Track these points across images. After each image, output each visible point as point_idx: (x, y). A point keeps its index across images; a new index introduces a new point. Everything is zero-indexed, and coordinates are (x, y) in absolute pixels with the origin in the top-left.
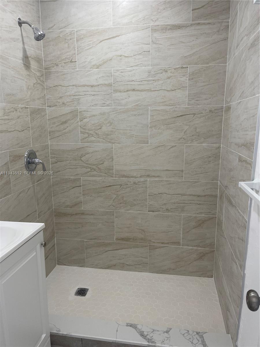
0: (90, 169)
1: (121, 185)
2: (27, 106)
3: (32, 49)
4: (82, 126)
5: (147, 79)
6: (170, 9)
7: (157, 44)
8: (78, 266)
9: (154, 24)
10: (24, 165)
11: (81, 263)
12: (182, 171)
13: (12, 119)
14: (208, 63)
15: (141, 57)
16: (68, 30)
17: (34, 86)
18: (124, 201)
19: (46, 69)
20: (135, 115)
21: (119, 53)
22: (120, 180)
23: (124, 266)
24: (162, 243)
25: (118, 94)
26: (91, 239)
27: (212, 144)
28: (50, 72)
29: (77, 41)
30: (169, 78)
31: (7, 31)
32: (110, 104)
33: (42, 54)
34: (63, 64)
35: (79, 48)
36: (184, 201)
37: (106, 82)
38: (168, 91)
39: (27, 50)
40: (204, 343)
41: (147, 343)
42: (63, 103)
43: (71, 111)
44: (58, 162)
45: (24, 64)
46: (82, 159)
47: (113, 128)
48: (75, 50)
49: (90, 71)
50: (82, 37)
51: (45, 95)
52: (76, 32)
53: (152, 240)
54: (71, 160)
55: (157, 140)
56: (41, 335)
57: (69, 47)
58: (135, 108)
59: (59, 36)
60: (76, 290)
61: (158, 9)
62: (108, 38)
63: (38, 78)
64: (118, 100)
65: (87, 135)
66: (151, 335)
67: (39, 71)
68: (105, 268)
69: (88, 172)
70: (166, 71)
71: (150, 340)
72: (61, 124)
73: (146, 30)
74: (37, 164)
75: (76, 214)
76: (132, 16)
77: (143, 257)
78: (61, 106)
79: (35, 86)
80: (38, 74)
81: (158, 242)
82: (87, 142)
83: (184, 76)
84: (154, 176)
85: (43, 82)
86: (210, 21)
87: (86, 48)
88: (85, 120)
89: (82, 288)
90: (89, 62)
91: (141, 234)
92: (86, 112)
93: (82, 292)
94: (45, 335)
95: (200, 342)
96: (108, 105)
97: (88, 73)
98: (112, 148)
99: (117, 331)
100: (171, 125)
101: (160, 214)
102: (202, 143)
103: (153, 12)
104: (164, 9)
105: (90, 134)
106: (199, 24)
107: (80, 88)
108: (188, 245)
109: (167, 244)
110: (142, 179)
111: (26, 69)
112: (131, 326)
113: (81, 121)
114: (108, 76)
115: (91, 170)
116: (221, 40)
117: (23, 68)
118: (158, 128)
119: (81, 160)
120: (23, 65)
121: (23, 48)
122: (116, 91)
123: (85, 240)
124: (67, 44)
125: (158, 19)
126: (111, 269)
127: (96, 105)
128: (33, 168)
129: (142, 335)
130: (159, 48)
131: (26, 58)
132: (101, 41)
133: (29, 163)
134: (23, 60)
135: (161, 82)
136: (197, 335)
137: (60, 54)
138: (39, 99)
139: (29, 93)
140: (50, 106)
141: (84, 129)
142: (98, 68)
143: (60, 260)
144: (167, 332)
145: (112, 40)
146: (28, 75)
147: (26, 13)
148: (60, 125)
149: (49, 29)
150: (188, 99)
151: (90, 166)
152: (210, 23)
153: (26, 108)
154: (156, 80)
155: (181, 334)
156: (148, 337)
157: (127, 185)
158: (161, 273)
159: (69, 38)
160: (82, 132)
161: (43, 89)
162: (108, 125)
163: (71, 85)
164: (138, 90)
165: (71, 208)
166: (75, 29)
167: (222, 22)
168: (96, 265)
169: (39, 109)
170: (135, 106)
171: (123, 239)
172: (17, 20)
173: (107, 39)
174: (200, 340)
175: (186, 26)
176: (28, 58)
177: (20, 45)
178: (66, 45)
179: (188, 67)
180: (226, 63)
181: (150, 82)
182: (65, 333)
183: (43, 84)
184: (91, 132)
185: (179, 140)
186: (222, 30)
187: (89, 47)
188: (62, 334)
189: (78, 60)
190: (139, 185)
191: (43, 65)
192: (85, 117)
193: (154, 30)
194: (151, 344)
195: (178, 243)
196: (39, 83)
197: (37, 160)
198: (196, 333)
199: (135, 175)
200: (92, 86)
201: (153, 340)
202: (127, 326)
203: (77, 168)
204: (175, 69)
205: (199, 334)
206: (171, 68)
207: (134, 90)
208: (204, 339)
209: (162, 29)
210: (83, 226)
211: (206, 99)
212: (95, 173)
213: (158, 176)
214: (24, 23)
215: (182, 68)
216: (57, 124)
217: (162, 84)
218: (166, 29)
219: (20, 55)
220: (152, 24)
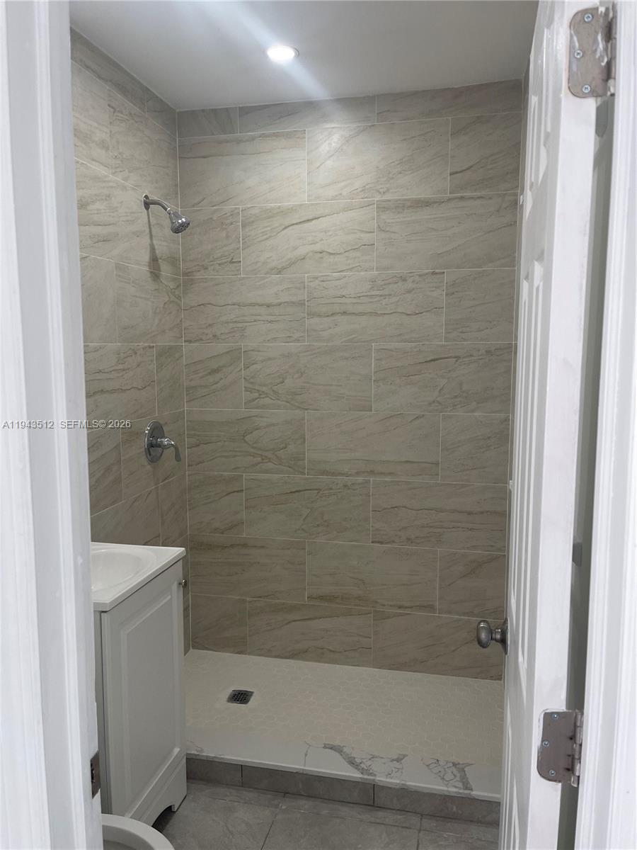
0: (260, 459)
1: (319, 490)
2: (152, 345)
3: (165, 244)
4: (248, 378)
5: (368, 294)
6: (410, 172)
7: (387, 231)
8: (232, 652)
9: (382, 197)
10: (143, 449)
11: (239, 646)
12: (437, 464)
13: (128, 369)
14: (480, 267)
15: (358, 254)
16: (228, 208)
17: (164, 308)
18: (326, 521)
19: (185, 274)
20: (347, 359)
21: (317, 247)
22: (318, 480)
23: (323, 654)
24: (400, 607)
25: (316, 320)
26: (260, 597)
27: (493, 412)
28: (192, 280)
29: (244, 226)
30: (409, 292)
31: (128, 221)
32: (301, 339)
33: (179, 249)
34: (217, 267)
35: (246, 239)
36: (441, 522)
37: (294, 299)
38: (408, 315)
39: (156, 247)
40: (464, 780)
41: (361, 776)
42: (215, 336)
43: (227, 350)
44: (202, 445)
45: (151, 272)
46: (246, 438)
47: (305, 382)
48: (239, 242)
49: (264, 278)
50: (252, 219)
51: (181, 321)
52: (242, 210)
53: (379, 601)
54: (225, 441)
55: (388, 404)
56: (173, 748)
57: (227, 237)
58: (346, 346)
59: (211, 218)
60: (229, 694)
61: (390, 173)
62: (299, 221)
63: (171, 292)
64: (315, 331)
65: (256, 395)
66: (369, 763)
67: (174, 280)
68: (286, 658)
69: (257, 464)
70: (405, 280)
71: (367, 770)
72: (210, 374)
73: (368, 208)
74: (164, 447)
75: (232, 546)
76: (343, 184)
77: (361, 636)
78: (209, 341)
79: (166, 306)
80: (172, 285)
81: (391, 606)
82: (257, 408)
83: (437, 288)
84: (382, 473)
85: (179, 298)
86: (483, 193)
87: (258, 240)
88: (255, 366)
89: (241, 691)
90: (264, 263)
91: (359, 587)
92: (257, 353)
93: (241, 697)
94: (178, 749)
95: (458, 778)
96: (297, 340)
97: (262, 282)
98: (303, 419)
99: (306, 755)
100: (414, 377)
101: (396, 548)
102: (473, 411)
103: (379, 178)
104: (400, 173)
105: (263, 392)
106: (462, 198)
107: (245, 308)
108: (450, 612)
109: (410, 609)
110: (360, 479)
111: (154, 280)
112: (331, 748)
113: (246, 367)
114: (296, 288)
115: (263, 459)
116: (504, 227)
117: (149, 279)
118: (389, 383)
119: (245, 441)
120: (149, 274)
121: (150, 245)
122: (312, 315)
123: (248, 599)
124: (224, 232)
125: (388, 190)
126: (299, 659)
127: (275, 339)
128: (158, 455)
129: (352, 762)
130: (392, 239)
131: (154, 260)
132: (286, 228)
133: (151, 445)
134: (150, 266)
135: (394, 299)
136: (454, 768)
137: (212, 249)
138: (171, 329)
139: (157, 321)
140: (190, 342)
141: (252, 383)
142: (279, 273)
143: (197, 638)
144: (398, 760)
145: (306, 225)
146: (156, 290)
147: (157, 183)
148: (207, 375)
149: (193, 206)
150: (446, 329)
151: (260, 452)
152: (482, 197)
153: (150, 347)
154: (386, 295)
155: (424, 763)
156: (362, 765)
157: (331, 489)
158: (397, 669)
159: (228, 221)
160: (247, 389)
161: (178, 310)
162: (296, 376)
163: (230, 303)
164: (354, 313)
165: (222, 533)
166: (241, 207)
167: (505, 194)
168: (269, 650)
169: (171, 348)
170: (345, 342)
171: (322, 598)
172: (143, 199)
173: (296, 224)
174: (458, 775)
175: (440, 202)
176: (157, 261)
177: (146, 240)
178: (224, 234)
179: (444, 273)
180: (514, 266)
181: (376, 300)
182: (212, 755)
183: (179, 302)
184: (264, 389)
185: (430, 404)
186: (505, 208)
187: (265, 237)
188: (207, 756)
189: (243, 259)
190: (354, 490)
191: (180, 268)
192: (254, 362)
193: (383, 208)
194: (366, 777)
195: (431, 608)
196: (173, 301)
197: (165, 441)
198: (451, 765)
199: (347, 470)
200: (268, 306)
201: (371, 771)
202: (325, 747)
203: (235, 456)
204: (420, 276)
205: (457, 766)
206: (412, 274)
207: (344, 313)
208: (465, 775)
209: (396, 207)
210: (244, 570)
211: (479, 330)
212: (270, 465)
213: (390, 474)
214: (155, 203)
215: (434, 273)
216: (200, 375)
217: (398, 301)
218: (403, 206)
219: (146, 257)
220: (378, 198)
